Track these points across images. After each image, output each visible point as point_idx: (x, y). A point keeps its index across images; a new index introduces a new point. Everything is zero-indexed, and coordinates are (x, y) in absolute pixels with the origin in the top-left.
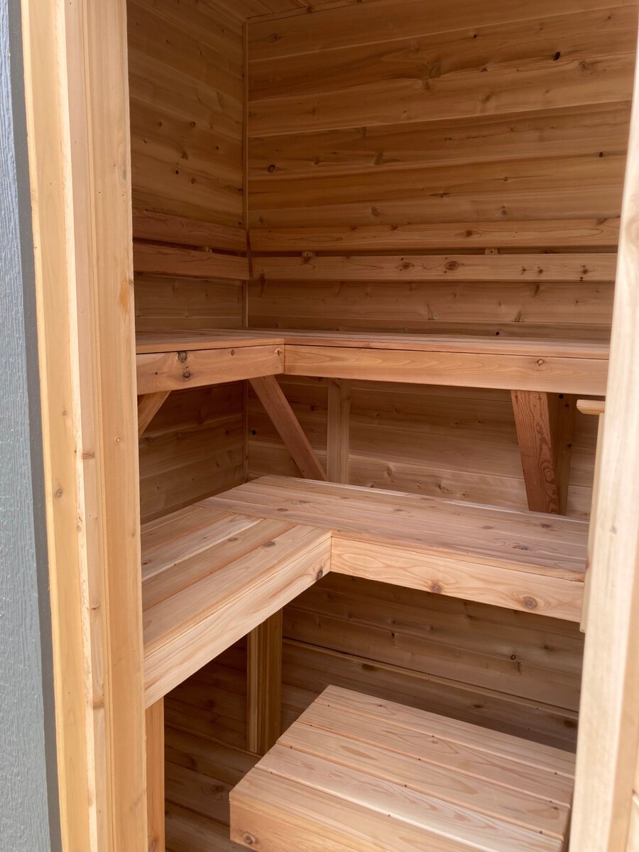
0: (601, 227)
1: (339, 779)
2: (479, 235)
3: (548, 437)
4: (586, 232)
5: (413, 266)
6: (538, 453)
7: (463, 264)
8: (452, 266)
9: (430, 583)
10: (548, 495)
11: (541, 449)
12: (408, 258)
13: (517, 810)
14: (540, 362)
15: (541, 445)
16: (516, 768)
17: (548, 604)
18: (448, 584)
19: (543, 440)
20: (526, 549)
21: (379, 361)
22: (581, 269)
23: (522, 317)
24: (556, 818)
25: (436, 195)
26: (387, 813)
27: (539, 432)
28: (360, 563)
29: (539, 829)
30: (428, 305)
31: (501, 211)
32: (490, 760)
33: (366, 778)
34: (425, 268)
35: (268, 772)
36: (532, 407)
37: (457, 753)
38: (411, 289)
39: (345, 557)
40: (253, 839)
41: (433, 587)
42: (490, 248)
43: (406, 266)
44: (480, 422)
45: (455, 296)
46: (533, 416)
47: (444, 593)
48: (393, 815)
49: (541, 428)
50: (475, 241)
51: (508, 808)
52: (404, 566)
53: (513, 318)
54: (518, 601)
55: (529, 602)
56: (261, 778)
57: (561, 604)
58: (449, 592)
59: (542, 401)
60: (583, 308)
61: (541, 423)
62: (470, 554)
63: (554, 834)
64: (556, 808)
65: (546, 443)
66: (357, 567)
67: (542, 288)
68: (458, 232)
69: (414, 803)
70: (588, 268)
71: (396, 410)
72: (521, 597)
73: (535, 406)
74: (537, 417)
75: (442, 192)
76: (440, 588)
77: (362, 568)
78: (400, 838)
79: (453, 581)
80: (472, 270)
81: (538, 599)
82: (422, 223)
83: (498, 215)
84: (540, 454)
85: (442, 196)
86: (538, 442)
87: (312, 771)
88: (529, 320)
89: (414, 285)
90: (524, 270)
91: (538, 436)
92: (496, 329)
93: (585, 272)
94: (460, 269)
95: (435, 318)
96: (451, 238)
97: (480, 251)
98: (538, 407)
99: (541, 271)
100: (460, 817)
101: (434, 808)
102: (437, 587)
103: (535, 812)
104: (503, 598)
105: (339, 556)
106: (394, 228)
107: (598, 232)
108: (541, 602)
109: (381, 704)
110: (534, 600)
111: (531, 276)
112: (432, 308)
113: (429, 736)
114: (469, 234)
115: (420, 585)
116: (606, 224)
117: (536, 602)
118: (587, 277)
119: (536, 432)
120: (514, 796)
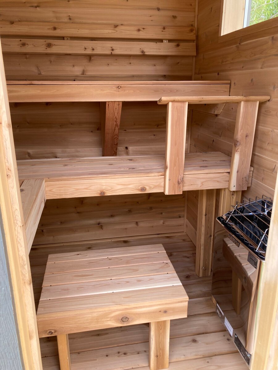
0: (116, 29)
1: (83, 289)
2: (60, 30)
3: (119, 123)
4: (110, 31)
5: (28, 44)
6: (113, 131)
7: (55, 45)
8: (49, 45)
9: (99, 192)
10: (114, 151)
11: (115, 129)
12: (24, 40)
13: (156, 270)
14: (119, 87)
15: (115, 127)
16: (145, 256)
17: (150, 188)
18: (108, 190)
19: (116, 125)
20: (134, 169)
21: (39, 91)
22: (111, 49)
23: (85, 72)
24: (169, 266)
25: (32, 6)
26: (112, 292)
27: (115, 121)
28: (62, 191)
29: (167, 273)
30: (37, 67)
31: (68, 18)
32: (135, 257)
33: (93, 284)
34: (35, 46)
35: (48, 300)
36: (114, 109)
37: (122, 260)
38: (26, 58)
39: (54, 190)
40: (53, 331)
41: (101, 194)
42: (67, 37)
43: (24, 45)
44: (71, 124)
45: (51, 62)
46: (114, 114)
47: (106, 195)
48: (114, 291)
49: (117, 119)
50: (58, 33)
51: (152, 270)
52: (86, 187)
53: (81, 73)
54: (138, 190)
55: (143, 189)
56: (46, 304)
57: (155, 187)
58: (108, 194)
59: (120, 106)
60: (112, 68)
61: (117, 117)
62: (117, 175)
63: (172, 272)
64: (167, 264)
65: (118, 127)
66: (61, 193)
67: (92, 58)
68: (49, 27)
69: (119, 283)
70: (113, 48)
71: (28, 123)
72: (140, 188)
73: (116, 109)
74: (116, 114)
75: (36, 5)
76: (104, 193)
77: (64, 193)
78: (124, 298)
79: (110, 188)
80: (60, 48)
81: (146, 187)
82: (27, 21)
83: (66, 20)
84: (114, 132)
85: (36, 7)
86: (114, 126)
87: (69, 291)
88: (89, 73)
89: (28, 56)
90: (86, 49)
91: (115, 123)
92: (73, 78)
93: (113, 50)
94: (54, 47)
95: (42, 73)
96: (46, 31)
97: (63, 38)
98: (117, 109)
99: (93, 49)
100: (139, 281)
101: (128, 282)
102: (103, 193)
103: (161, 268)
104: (132, 190)
105: (50, 191)
106: (12, 23)
107: (115, 31)
108: (147, 188)
109: (78, 254)
110: (145, 187)
111: (89, 52)
112: (40, 68)
113: (106, 258)
114: (55, 29)
115: (94, 194)
116: (118, 27)
117: (145, 188)
118: (114, 53)
119: (114, 122)
120: (152, 265)
